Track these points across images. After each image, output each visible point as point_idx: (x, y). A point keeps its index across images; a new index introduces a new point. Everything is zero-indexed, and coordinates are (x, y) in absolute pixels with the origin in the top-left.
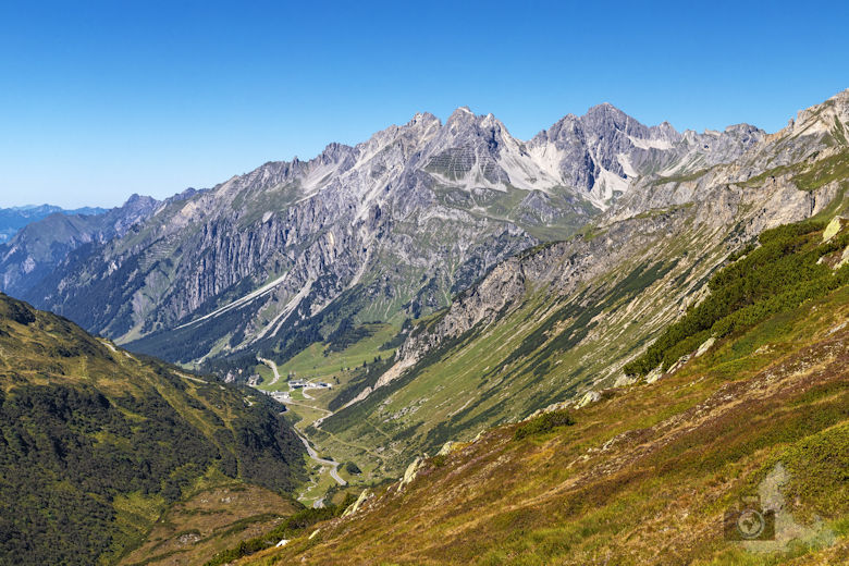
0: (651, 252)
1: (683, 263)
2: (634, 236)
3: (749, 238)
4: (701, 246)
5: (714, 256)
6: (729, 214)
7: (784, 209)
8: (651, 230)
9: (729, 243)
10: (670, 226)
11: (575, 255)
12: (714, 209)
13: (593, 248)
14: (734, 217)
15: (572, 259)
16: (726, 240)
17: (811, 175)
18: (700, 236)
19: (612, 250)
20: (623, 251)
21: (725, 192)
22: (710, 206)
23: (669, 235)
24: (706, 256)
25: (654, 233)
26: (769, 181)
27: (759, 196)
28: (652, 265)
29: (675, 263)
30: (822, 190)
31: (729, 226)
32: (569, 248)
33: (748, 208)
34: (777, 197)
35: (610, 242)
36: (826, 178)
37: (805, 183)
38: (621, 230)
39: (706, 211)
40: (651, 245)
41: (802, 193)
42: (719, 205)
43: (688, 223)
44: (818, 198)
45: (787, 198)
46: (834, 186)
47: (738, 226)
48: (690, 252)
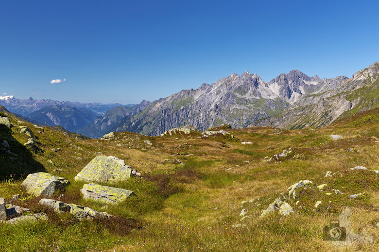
0: (297, 121)
1: (307, 125)
2: (292, 116)
3: (329, 117)
4: (313, 120)
5: (317, 123)
6: (323, 109)
7: (341, 107)
8: (298, 114)
9: (323, 119)
10: (304, 112)
11: (273, 122)
12: (319, 107)
13: (279, 120)
14: (325, 110)
15: (272, 124)
16: (322, 118)
17: (352, 95)
18: (314, 116)
19: (285, 120)
20: (289, 121)
21: (322, 101)
22: (317, 106)
23: (304, 116)
24: (315, 123)
25: (299, 115)
26: (338, 97)
27: (334, 102)
28: (297, 126)
29: (304, 125)
30: (355, 101)
31: (323, 113)
32: (272, 120)
33: (330, 106)
34: (340, 103)
35: (284, 118)
36: (357, 96)
37: (349, 98)
38: (288, 114)
39: (316, 107)
40: (298, 119)
41: (348, 101)
42: (320, 105)
43: (310, 111)
44: (353, 103)
45: (343, 103)
46: (359, 99)
47: (326, 113)
48: (309, 122)
